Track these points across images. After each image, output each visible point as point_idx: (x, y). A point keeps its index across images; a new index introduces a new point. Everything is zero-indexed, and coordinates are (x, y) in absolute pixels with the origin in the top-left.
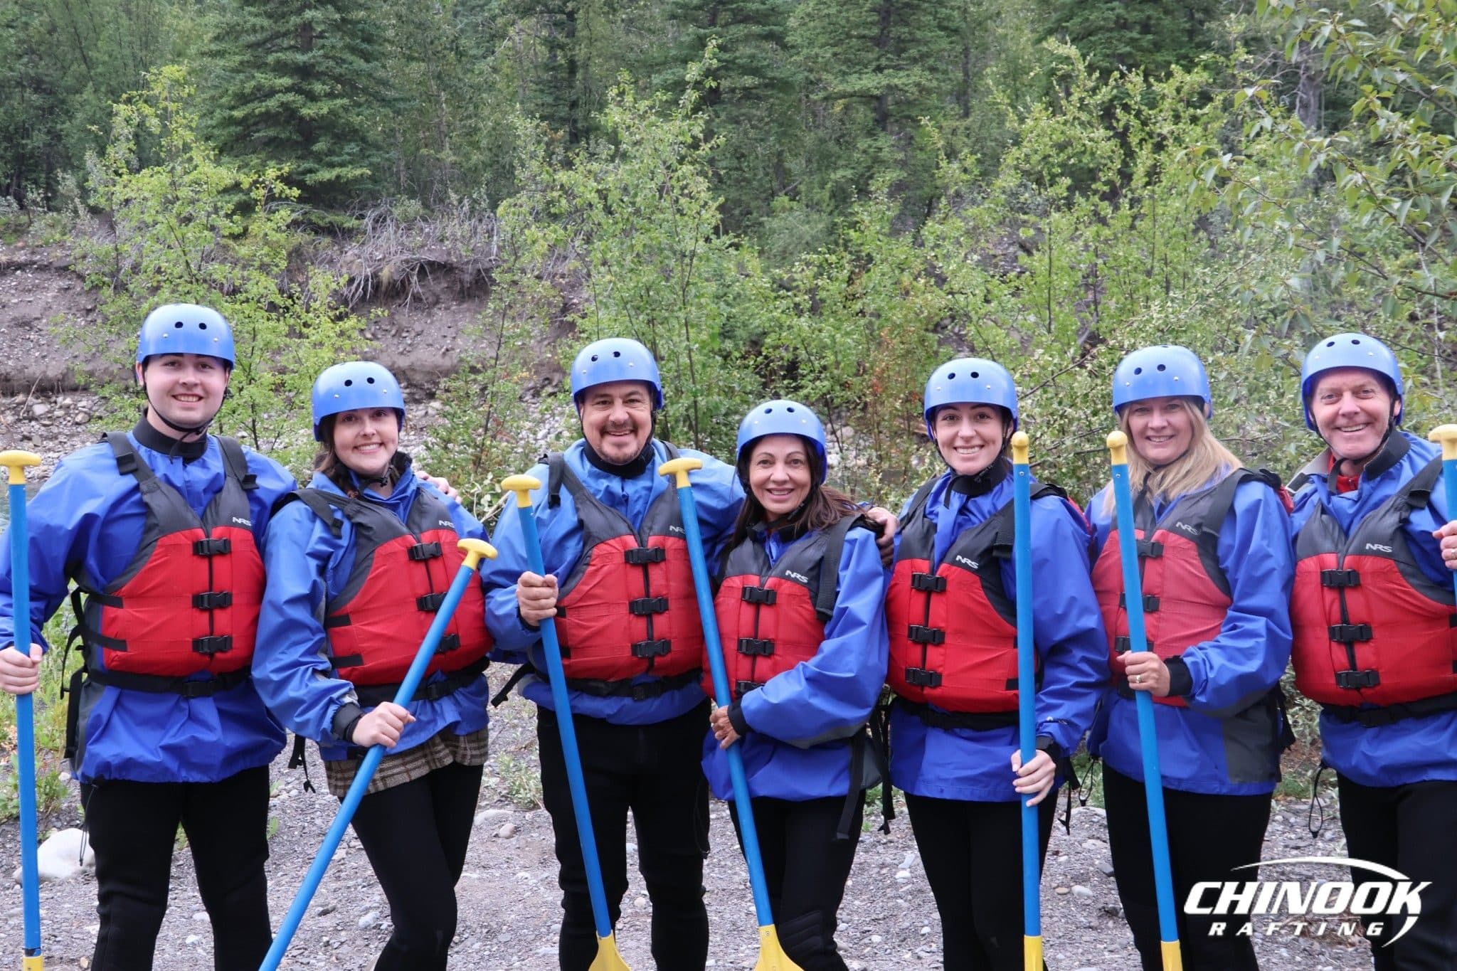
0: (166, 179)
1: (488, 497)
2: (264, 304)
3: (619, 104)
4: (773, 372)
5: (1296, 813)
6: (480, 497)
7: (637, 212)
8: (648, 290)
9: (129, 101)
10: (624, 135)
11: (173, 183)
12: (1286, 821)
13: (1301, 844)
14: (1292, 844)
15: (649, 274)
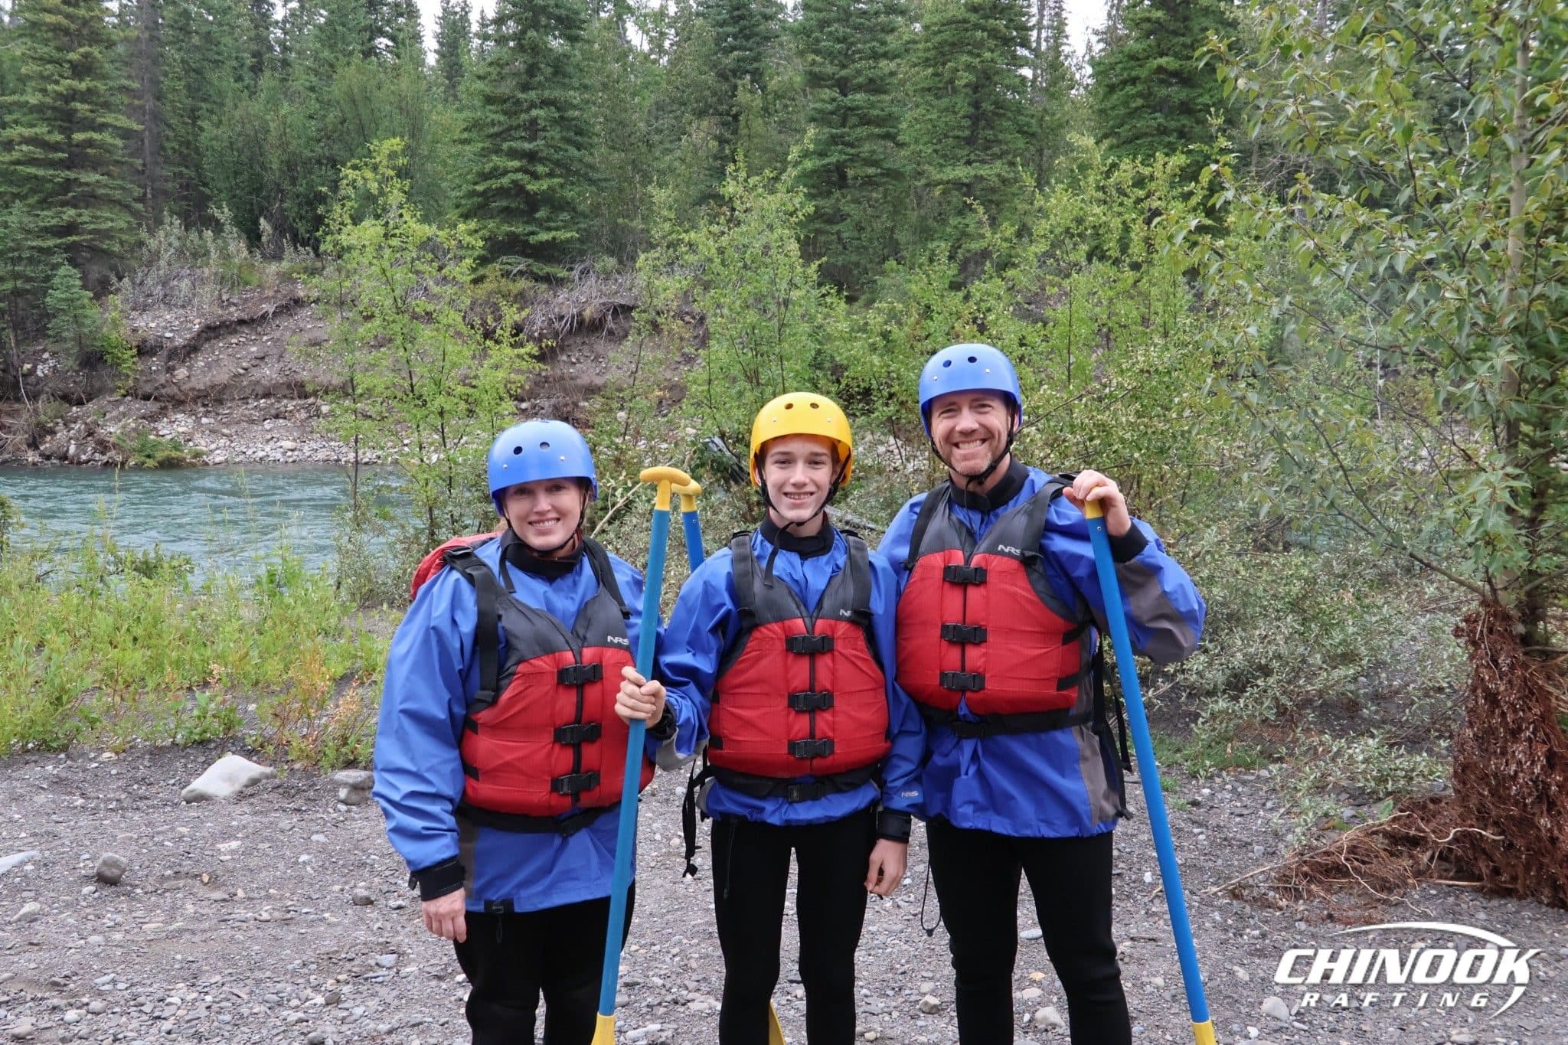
0: (381, 231)
1: (620, 490)
2: (451, 331)
3: (735, 178)
4: (852, 396)
5: (1244, 783)
6: (615, 489)
7: (745, 267)
8: (754, 328)
9: (355, 167)
10: (737, 203)
11: (386, 236)
12: (1234, 790)
13: (1245, 812)
14: (1238, 811)
15: (752, 316)
